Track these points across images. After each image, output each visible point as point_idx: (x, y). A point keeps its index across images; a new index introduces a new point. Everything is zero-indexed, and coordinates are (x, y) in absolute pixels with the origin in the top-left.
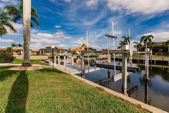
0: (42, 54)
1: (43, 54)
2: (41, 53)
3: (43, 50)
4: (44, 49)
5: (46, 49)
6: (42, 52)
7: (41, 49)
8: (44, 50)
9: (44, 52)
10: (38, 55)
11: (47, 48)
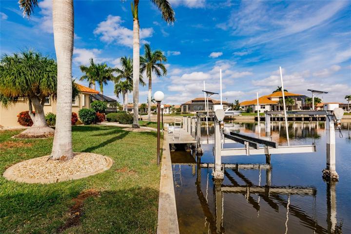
0: (183, 113)
1: (185, 113)
2: (182, 111)
3: (186, 106)
4: (187, 104)
5: (191, 103)
6: (185, 110)
7: (183, 105)
8: (187, 106)
9: (187, 109)
10: (178, 114)
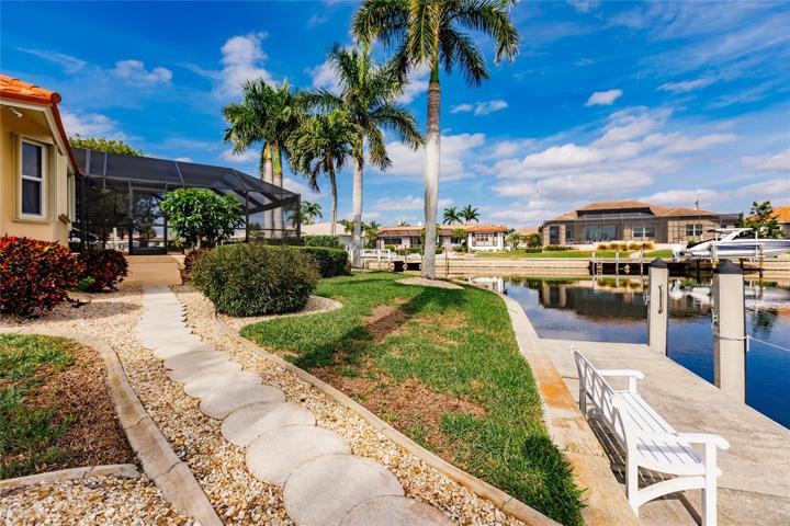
0: (551, 249)
1: (557, 249)
2: (546, 242)
3: (557, 229)
4: (562, 222)
5: (574, 217)
6: (554, 238)
7: (547, 223)
8: (563, 227)
9: (563, 236)
10: (534, 251)
11: (580, 213)
